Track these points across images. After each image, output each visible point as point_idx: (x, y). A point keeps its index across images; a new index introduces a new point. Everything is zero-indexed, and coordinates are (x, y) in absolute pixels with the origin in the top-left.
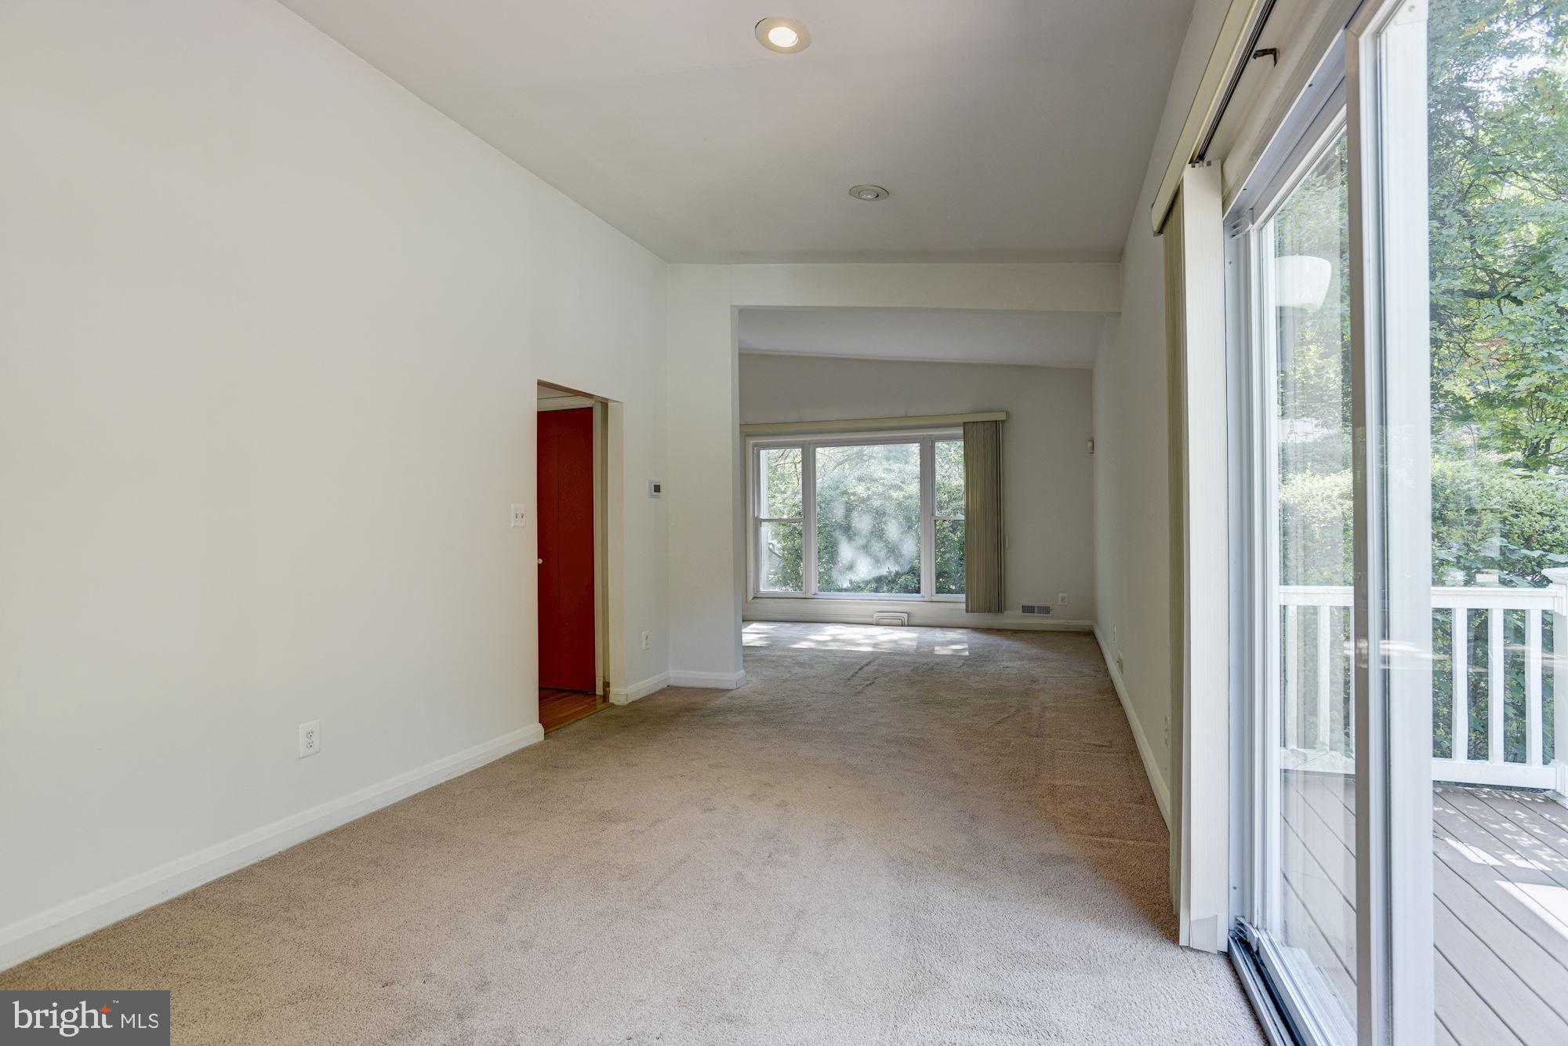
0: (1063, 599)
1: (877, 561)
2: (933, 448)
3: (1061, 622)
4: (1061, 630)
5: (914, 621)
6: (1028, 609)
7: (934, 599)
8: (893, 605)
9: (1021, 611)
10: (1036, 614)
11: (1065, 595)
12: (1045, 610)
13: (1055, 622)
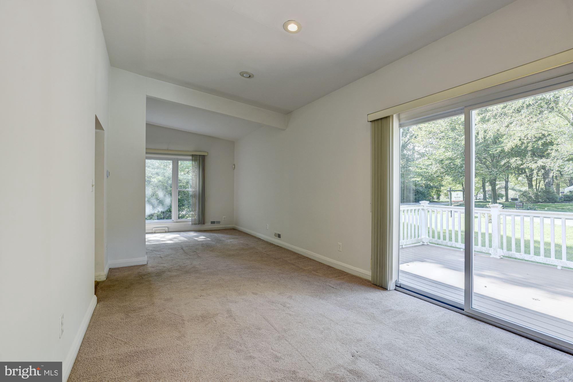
0: (224, 218)
1: (154, 207)
2: (178, 163)
3: (223, 226)
4: (224, 229)
5: (170, 230)
6: (213, 223)
7: (178, 221)
8: (161, 224)
9: (210, 223)
10: (215, 224)
11: (225, 217)
12: (219, 222)
13: (221, 226)
